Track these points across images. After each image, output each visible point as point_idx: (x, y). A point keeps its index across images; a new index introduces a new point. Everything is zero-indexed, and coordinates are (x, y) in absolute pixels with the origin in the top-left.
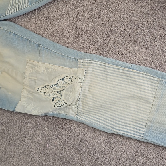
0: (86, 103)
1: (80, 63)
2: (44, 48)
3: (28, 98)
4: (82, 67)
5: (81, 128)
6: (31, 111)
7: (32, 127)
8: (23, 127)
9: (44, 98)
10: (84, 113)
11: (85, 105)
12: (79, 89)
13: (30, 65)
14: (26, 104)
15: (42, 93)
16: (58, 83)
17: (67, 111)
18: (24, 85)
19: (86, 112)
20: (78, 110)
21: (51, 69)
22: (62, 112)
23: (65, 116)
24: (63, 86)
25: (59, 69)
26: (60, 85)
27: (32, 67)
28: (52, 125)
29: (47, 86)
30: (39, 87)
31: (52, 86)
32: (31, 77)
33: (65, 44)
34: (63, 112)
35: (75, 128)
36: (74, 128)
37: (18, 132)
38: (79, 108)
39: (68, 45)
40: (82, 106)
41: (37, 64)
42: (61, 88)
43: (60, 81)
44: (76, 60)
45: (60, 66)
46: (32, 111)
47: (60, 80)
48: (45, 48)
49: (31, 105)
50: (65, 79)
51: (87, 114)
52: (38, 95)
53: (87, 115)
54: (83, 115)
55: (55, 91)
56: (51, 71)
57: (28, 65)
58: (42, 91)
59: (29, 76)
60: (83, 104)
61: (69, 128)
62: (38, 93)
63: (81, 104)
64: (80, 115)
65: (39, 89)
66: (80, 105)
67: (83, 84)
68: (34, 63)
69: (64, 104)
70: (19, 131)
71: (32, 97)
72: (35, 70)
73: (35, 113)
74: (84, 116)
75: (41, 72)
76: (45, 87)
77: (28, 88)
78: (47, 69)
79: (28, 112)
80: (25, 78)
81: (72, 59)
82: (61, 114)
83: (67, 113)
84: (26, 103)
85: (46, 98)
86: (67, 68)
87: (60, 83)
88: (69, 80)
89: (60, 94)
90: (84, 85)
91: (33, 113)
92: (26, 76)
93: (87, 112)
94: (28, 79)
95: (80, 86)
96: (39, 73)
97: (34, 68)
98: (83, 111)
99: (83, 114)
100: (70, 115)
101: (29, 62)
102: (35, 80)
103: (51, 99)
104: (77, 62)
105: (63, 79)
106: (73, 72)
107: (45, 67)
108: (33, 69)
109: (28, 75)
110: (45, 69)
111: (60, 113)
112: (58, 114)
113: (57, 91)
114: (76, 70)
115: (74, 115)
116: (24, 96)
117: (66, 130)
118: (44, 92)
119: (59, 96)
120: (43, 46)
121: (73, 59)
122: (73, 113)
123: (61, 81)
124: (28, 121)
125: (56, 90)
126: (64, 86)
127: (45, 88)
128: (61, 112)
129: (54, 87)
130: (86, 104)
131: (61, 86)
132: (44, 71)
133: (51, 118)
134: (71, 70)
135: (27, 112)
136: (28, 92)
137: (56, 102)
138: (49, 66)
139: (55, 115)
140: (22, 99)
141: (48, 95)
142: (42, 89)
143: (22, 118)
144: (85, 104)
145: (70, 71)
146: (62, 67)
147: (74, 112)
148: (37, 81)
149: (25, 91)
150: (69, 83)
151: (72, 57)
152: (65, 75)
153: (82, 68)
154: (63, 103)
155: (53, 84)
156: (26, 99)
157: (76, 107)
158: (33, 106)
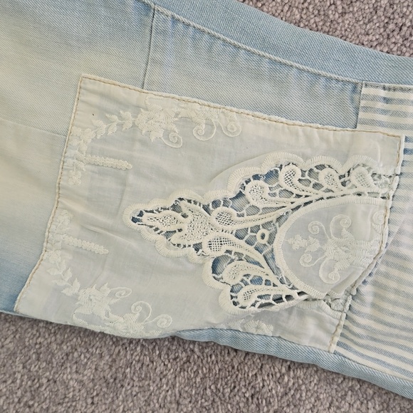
0: (397, 292)
1: (371, 104)
2: (175, 21)
3: (79, 253)
4: (381, 124)
5: (348, 398)
6: (103, 317)
7: (91, 385)
8: (44, 381)
9: (168, 257)
10: (380, 337)
11: (395, 303)
12: (379, 228)
13: (95, 100)
14: (71, 281)
15: (154, 236)
16: (246, 192)
17: (293, 323)
18: (57, 190)
19: (391, 335)
20: (353, 321)
21: (210, 124)
22: (264, 326)
23: (278, 346)
24: (269, 206)
25: (250, 126)
26: (253, 203)
27: (103, 113)
28: (198, 380)
29: (183, 204)
30: (142, 207)
31: (216, 204)
32: (99, 160)
33: (286, 8)
34: (267, 329)
35: (318, 398)
36: (313, 400)
37: (19, 402)
38: (358, 313)
39: (298, 17)
40: (373, 305)
41: (134, 96)
42: (257, 216)
43: (253, 182)
44: (350, 87)
45: (257, 113)
46: (107, 315)
47: (256, 177)
48: (180, 25)
49: (98, 289)
50: (282, 174)
51: (392, 340)
52: (133, 244)
53: (392, 344)
54: (372, 344)
55: (226, 227)
56: (208, 133)
57: (83, 102)
58: (157, 224)
59: (92, 154)
60: (383, 298)
61: (285, 399)
62: (138, 236)
63: (369, 298)
64: (356, 344)
65: (141, 214)
66: (363, 302)
67: (398, 204)
68: (119, 92)
69: (294, 293)
70: (23, 396)
71: (100, 249)
72: (120, 125)
73: (128, 325)
74: (376, 350)
75: (153, 139)
76: (175, 208)
77: (79, 209)
78: (187, 121)
79: (90, 323)
80: (70, 161)
81: (322, 80)
82: (258, 338)
83: (291, 333)
84: (69, 274)
85: (176, 260)
86: (290, 122)
87: (258, 194)
88: (300, 180)
89: (248, 242)
90: (402, 211)
91: (114, 328)
92: (71, 153)
93: (396, 331)
94: (82, 166)
95: (379, 215)
96: (144, 143)
97: (115, 117)
98: (379, 327)
99: (375, 340)
100: (306, 342)
101: (90, 86)
102: (122, 173)
103: (202, 265)
104: (352, 100)
105: (272, 175)
106: (324, 146)
107: (177, 115)
108: (108, 121)
109: (85, 148)
110: (175, 123)
111: (253, 331)
112: (241, 335)
113: (235, 227)
114: (346, 134)
115: (324, 344)
116: (59, 244)
117: (269, 403)
118: (165, 229)
119: (245, 253)
120: (170, 13)
121: (333, 84)
122: (322, 335)
123: (261, 182)
124: (76, 354)
125: (231, 221)
126: (274, 205)
127: (170, 212)
128: (257, 328)
129: (221, 209)
130: (400, 299)
131: (260, 206)
132: (167, 133)
133: (196, 350)
134: (316, 135)
135: (79, 322)
136: (83, 227)
137: (238, 281)
138: (197, 109)
139: (222, 336)
140: (45, 255)
141: (192, 243)
142: (157, 215)
143: (40, 340)
144: (392, 296)
145: (309, 138)
146: (266, 116)
147: (327, 331)
148: (131, 178)
149: (63, 219)
150: (304, 194)
151: (323, 73)
152: (282, 157)
153: (381, 129)
154: (284, 290)
155: (219, 196)
156: (69, 257)
157: (341, 307)
158: (112, 295)
